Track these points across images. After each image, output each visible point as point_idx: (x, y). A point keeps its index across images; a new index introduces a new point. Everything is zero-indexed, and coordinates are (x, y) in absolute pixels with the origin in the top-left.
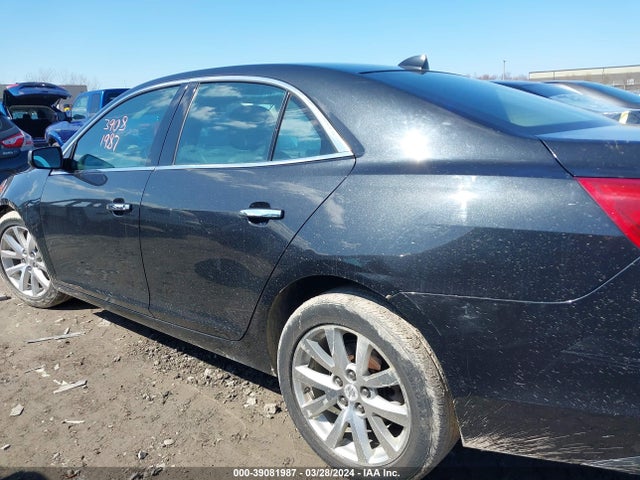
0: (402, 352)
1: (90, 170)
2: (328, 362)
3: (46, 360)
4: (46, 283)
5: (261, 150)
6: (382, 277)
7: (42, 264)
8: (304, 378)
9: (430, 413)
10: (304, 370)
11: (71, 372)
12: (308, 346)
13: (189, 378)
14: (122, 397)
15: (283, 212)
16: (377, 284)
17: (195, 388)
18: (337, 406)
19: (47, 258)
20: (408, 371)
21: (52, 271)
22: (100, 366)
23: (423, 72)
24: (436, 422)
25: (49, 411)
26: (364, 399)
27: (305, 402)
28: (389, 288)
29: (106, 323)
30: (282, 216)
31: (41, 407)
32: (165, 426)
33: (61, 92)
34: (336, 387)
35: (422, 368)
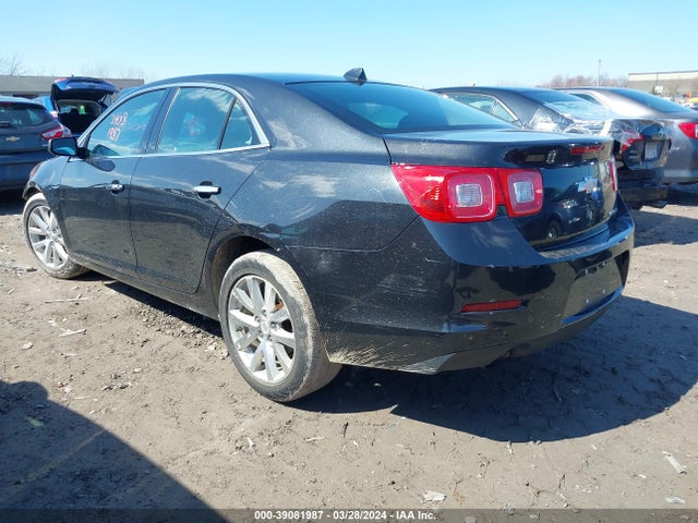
0: (289, 291)
1: (98, 158)
2: (250, 305)
3: (58, 315)
4: (65, 256)
5: (214, 142)
6: (276, 236)
7: (61, 240)
8: (235, 319)
9: (306, 335)
10: (235, 313)
11: (74, 324)
12: (237, 294)
13: (168, 332)
14: (111, 342)
15: (220, 189)
16: (271, 240)
17: (170, 338)
18: (257, 340)
19: (65, 234)
20: (293, 306)
21: (69, 244)
22: (100, 321)
23: (361, 83)
24: (310, 342)
25: (52, 347)
26: (273, 331)
27: (236, 337)
28: (279, 243)
29: (113, 292)
30: (219, 192)
31: (47, 344)
32: (138, 360)
33: (108, 88)
34: (256, 324)
35: (302, 302)
